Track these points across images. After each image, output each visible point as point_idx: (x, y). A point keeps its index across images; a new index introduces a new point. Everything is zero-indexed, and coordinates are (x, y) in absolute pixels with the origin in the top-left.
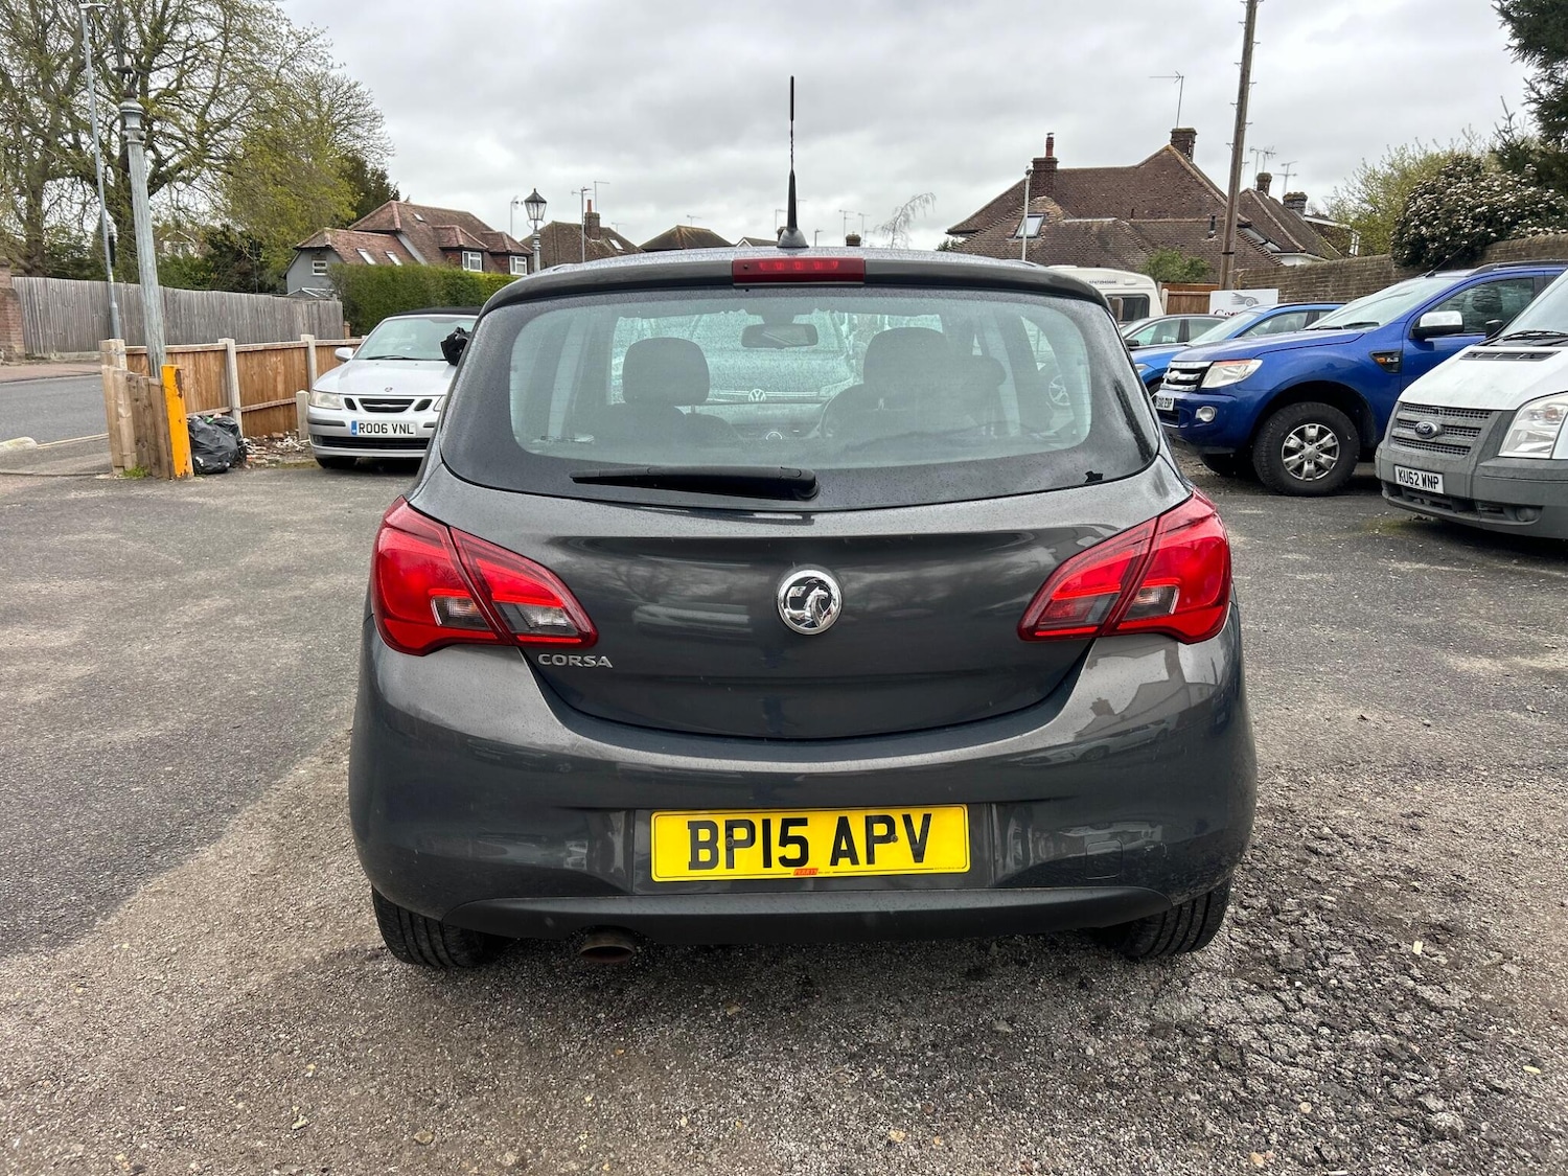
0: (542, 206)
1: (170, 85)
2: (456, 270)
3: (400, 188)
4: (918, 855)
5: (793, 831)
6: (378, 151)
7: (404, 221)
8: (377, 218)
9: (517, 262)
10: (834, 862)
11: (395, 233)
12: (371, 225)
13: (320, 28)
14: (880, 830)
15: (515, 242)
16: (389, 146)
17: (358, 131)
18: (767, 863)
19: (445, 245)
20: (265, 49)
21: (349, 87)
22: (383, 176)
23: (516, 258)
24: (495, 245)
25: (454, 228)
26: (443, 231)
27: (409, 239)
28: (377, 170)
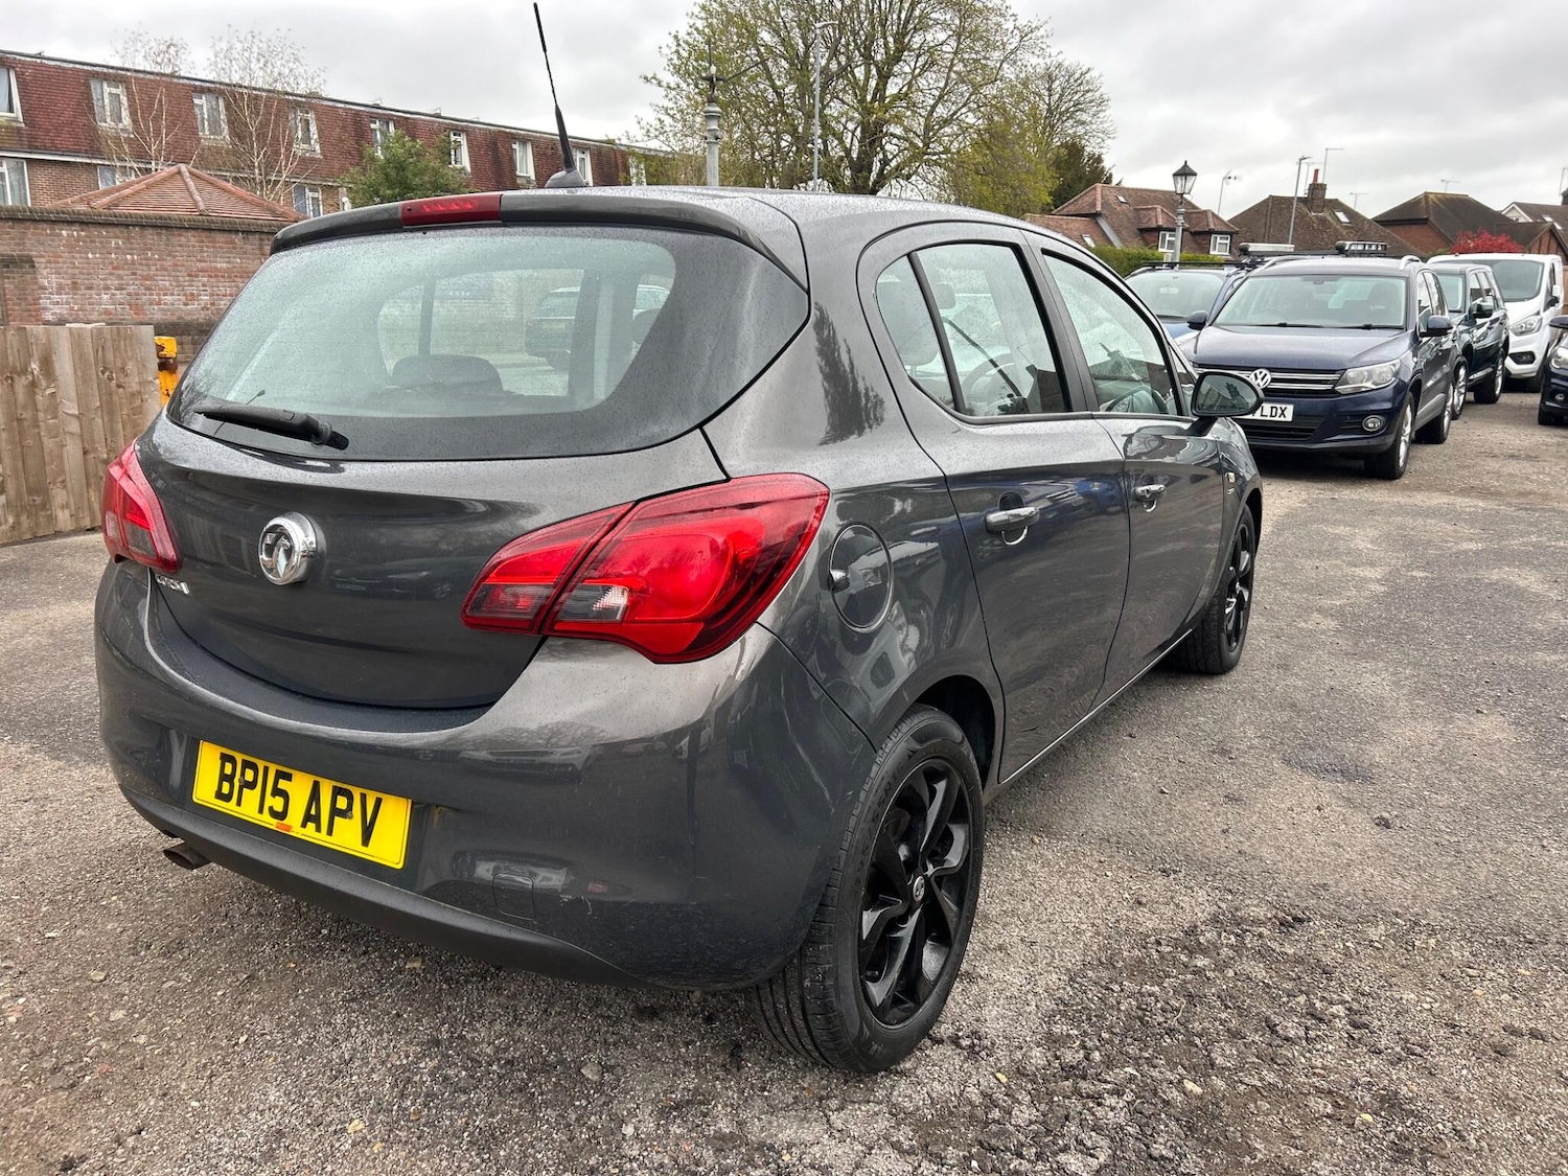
0: (1191, 179)
1: (901, 90)
2: (1149, 252)
3: (1113, 171)
4: (366, 838)
5: (282, 784)
6: (1100, 135)
7: (1105, 204)
8: (1080, 202)
9: (1218, 241)
10: (304, 825)
11: (1094, 216)
12: (1072, 209)
13: (1043, 20)
14: (342, 803)
15: (1223, 221)
16: (1110, 129)
17: (1084, 117)
18: (261, 811)
19: (1143, 226)
20: (988, 45)
21: (1082, 74)
22: (1099, 160)
23: (1218, 237)
24: (1197, 224)
25: (1155, 209)
26: (1144, 212)
27: (1108, 223)
28: (1094, 154)
